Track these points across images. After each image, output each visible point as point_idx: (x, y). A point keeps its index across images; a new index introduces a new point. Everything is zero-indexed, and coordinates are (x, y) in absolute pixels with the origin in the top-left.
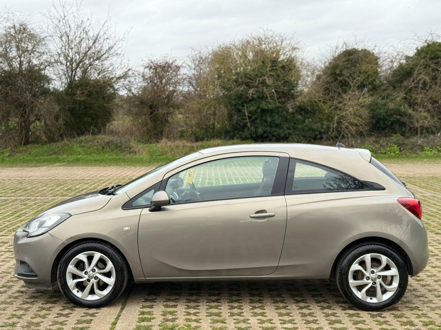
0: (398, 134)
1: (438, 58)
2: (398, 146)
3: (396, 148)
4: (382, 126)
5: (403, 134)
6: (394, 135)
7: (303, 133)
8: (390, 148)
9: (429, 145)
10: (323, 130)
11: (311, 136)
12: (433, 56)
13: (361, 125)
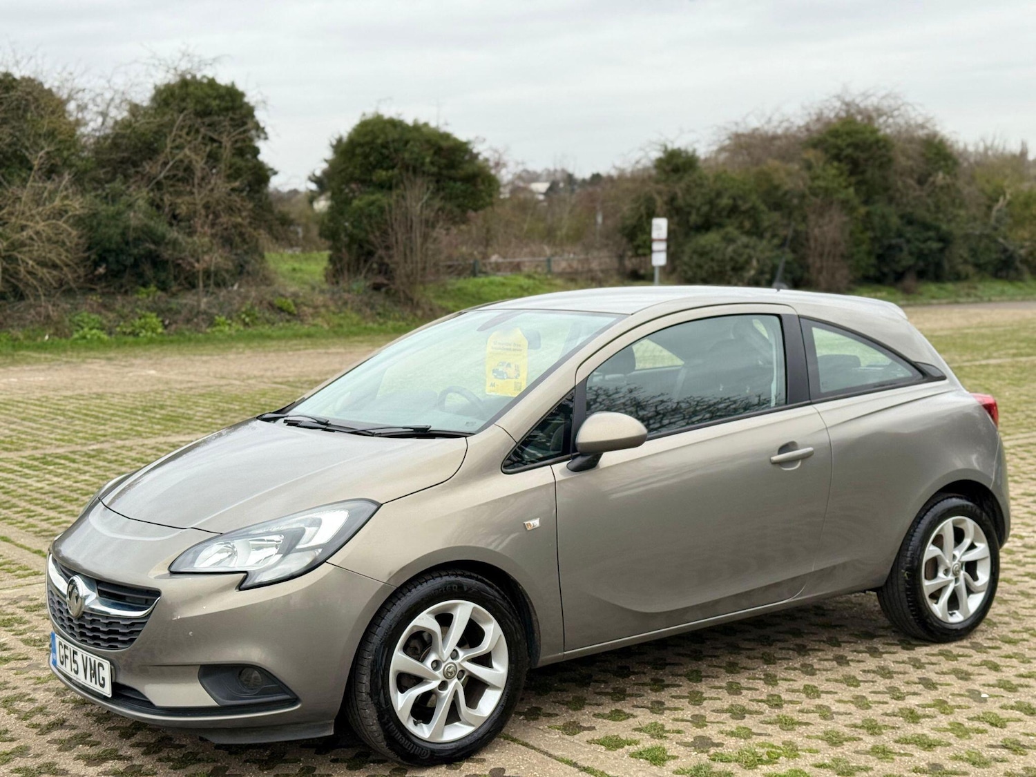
0: (153, 288)
1: (211, 114)
2: (158, 316)
3: (154, 320)
4: (115, 267)
5: (163, 287)
6: (142, 289)
8: (143, 320)
9: (223, 312)
12: (199, 108)
13: (67, 265)
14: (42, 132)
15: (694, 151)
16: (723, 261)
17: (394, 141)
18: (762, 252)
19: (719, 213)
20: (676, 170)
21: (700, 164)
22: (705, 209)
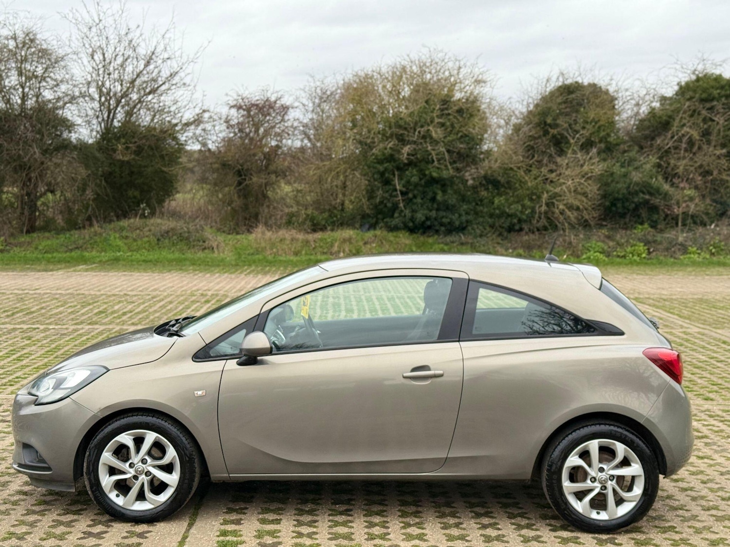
0: (646, 226)
1: (712, 100)
2: (645, 245)
3: (641, 248)
4: (620, 210)
5: (654, 226)
6: (640, 227)
7: (489, 220)
8: (633, 248)
9: (696, 244)
10: (524, 217)
11: (504, 225)
12: (704, 96)
13: (586, 209)
14: (589, 120)
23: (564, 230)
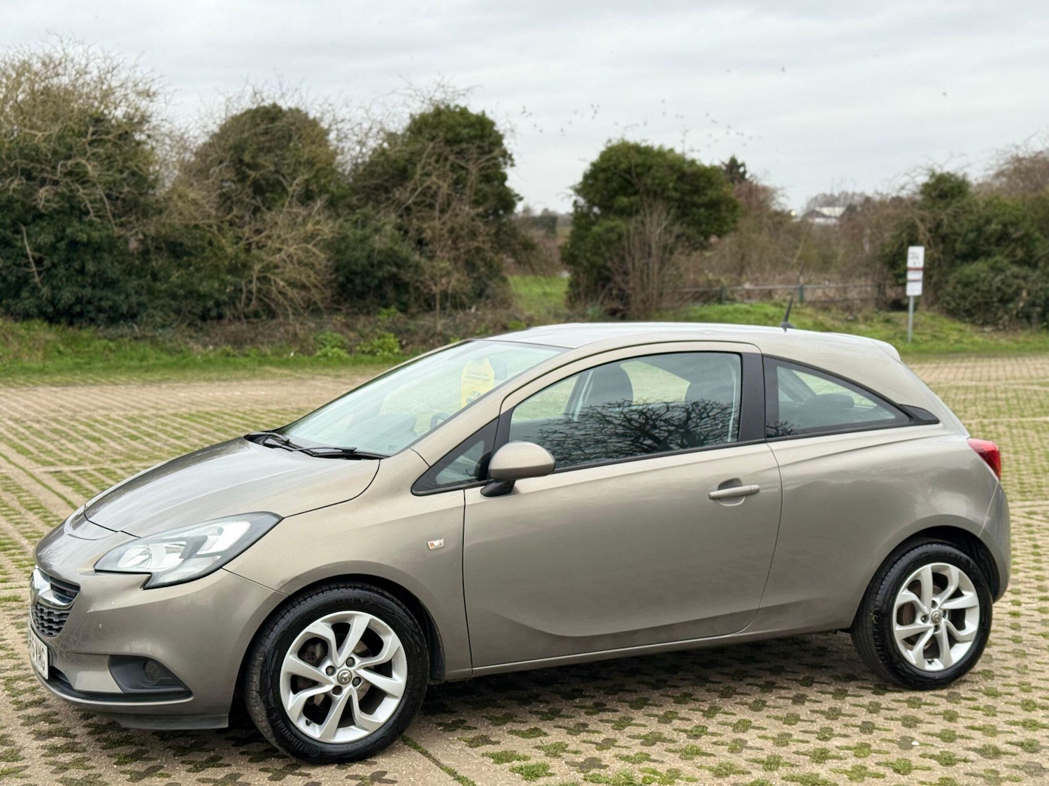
0: (393, 309)
1: (461, 141)
2: (396, 336)
3: (392, 340)
4: (359, 288)
5: (404, 308)
6: (384, 311)
7: (172, 302)
8: (381, 341)
9: (459, 334)
10: (225, 298)
11: (195, 310)
12: (450, 136)
13: (316, 286)
14: (302, 160)
15: (965, 175)
16: (988, 292)
17: (637, 166)
18: (1035, 282)
19: (987, 240)
20: (943, 196)
21: (970, 190)
22: (972, 236)
23: (287, 316)
